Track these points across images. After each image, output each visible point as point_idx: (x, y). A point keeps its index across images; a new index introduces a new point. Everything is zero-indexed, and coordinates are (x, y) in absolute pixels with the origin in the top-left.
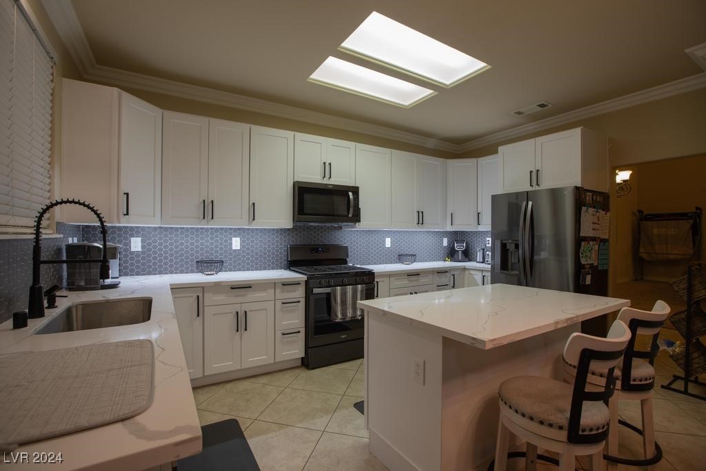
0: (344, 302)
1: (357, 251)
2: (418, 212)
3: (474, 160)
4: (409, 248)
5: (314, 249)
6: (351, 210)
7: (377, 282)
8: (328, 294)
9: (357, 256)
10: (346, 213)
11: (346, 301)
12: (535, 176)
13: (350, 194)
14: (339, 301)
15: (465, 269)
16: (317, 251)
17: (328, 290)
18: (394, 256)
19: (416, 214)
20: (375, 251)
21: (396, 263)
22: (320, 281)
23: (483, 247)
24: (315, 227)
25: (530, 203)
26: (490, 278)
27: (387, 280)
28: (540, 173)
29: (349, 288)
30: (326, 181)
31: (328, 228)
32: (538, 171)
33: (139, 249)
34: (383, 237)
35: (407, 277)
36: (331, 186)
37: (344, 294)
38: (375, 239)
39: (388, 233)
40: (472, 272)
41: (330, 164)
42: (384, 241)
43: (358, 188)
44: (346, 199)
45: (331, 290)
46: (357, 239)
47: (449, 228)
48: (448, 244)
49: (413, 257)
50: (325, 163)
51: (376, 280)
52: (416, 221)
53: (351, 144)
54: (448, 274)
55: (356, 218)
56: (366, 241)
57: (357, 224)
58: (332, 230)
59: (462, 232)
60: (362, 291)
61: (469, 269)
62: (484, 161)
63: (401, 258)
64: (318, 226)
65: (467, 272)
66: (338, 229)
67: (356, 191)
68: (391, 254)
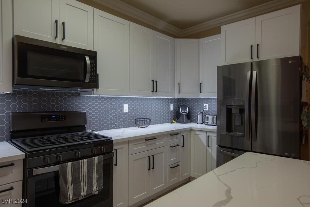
0: (76, 180)
1: (97, 117)
2: (153, 81)
3: (196, 40)
4: (144, 113)
5: (45, 117)
6: (88, 75)
7: (116, 150)
8: (57, 173)
9: (97, 121)
10: (82, 78)
11: (79, 178)
12: (255, 49)
13: (87, 58)
14: (70, 179)
15: (191, 130)
16: (50, 118)
17: (55, 168)
18: (131, 120)
19: (151, 83)
20: (114, 116)
21: (133, 126)
22: (45, 158)
23: (202, 111)
24: (49, 93)
25: (255, 73)
26: (216, 138)
27: (125, 146)
28: (259, 47)
29: (83, 163)
30: (58, 41)
31: (65, 94)
32: (258, 45)
34: (122, 103)
35: (145, 141)
36: (64, 47)
37: (76, 171)
38: (114, 105)
39: (126, 100)
40: (198, 133)
41: (63, 24)
42: (122, 107)
43: (96, 53)
44: (83, 63)
45: (60, 168)
46: (96, 105)
47: (177, 96)
48: (174, 109)
49: (148, 121)
50: (56, 21)
51: (115, 147)
52: (151, 89)
54: (178, 136)
55: (94, 83)
56: (105, 107)
57: (95, 90)
58: (69, 96)
59: (184, 99)
60: (99, 163)
61: (194, 130)
62: (205, 41)
63: (138, 122)
64: (53, 92)
65: (193, 133)
66: (76, 96)
67: (93, 55)
68: (129, 119)
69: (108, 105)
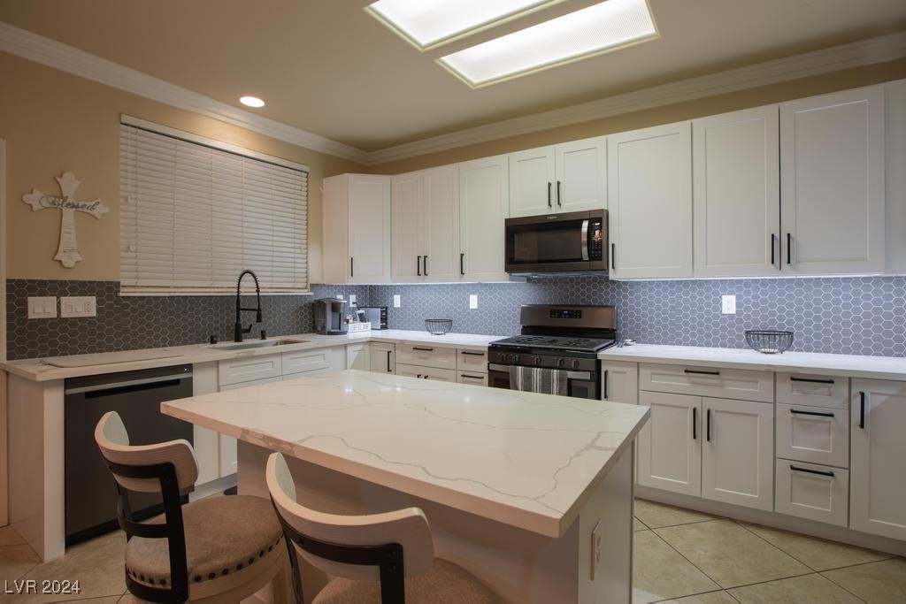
2: (775, 236)
5: (557, 311)
6: (585, 250)
7: (606, 372)
13: (585, 224)
16: (560, 314)
17: (507, 369)
19: (768, 242)
27: (630, 371)
29: (537, 372)
30: (555, 210)
33: (399, 306)
34: (716, 293)
38: (693, 297)
39: (731, 286)
41: (558, 184)
42: (718, 302)
45: (511, 369)
50: (550, 184)
51: (603, 368)
52: (769, 258)
53: (598, 142)
55: (600, 261)
56: (672, 301)
57: (611, 271)
67: (598, 216)
69: (679, 297)
